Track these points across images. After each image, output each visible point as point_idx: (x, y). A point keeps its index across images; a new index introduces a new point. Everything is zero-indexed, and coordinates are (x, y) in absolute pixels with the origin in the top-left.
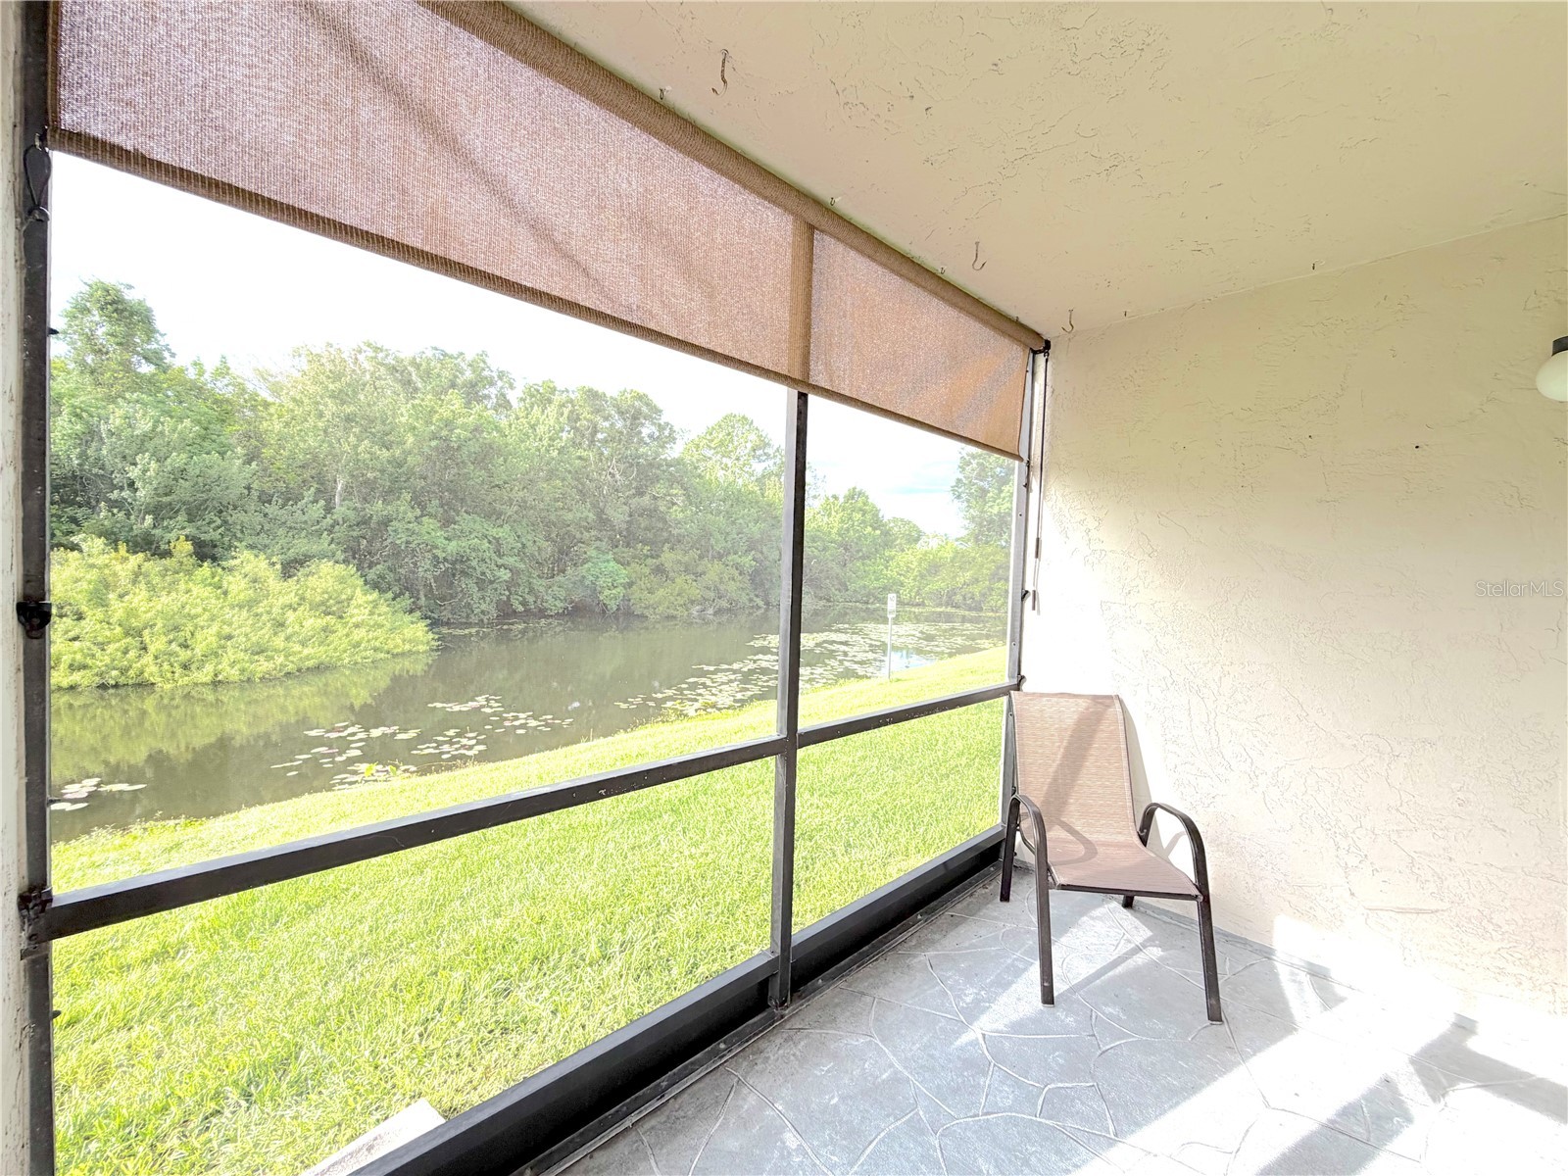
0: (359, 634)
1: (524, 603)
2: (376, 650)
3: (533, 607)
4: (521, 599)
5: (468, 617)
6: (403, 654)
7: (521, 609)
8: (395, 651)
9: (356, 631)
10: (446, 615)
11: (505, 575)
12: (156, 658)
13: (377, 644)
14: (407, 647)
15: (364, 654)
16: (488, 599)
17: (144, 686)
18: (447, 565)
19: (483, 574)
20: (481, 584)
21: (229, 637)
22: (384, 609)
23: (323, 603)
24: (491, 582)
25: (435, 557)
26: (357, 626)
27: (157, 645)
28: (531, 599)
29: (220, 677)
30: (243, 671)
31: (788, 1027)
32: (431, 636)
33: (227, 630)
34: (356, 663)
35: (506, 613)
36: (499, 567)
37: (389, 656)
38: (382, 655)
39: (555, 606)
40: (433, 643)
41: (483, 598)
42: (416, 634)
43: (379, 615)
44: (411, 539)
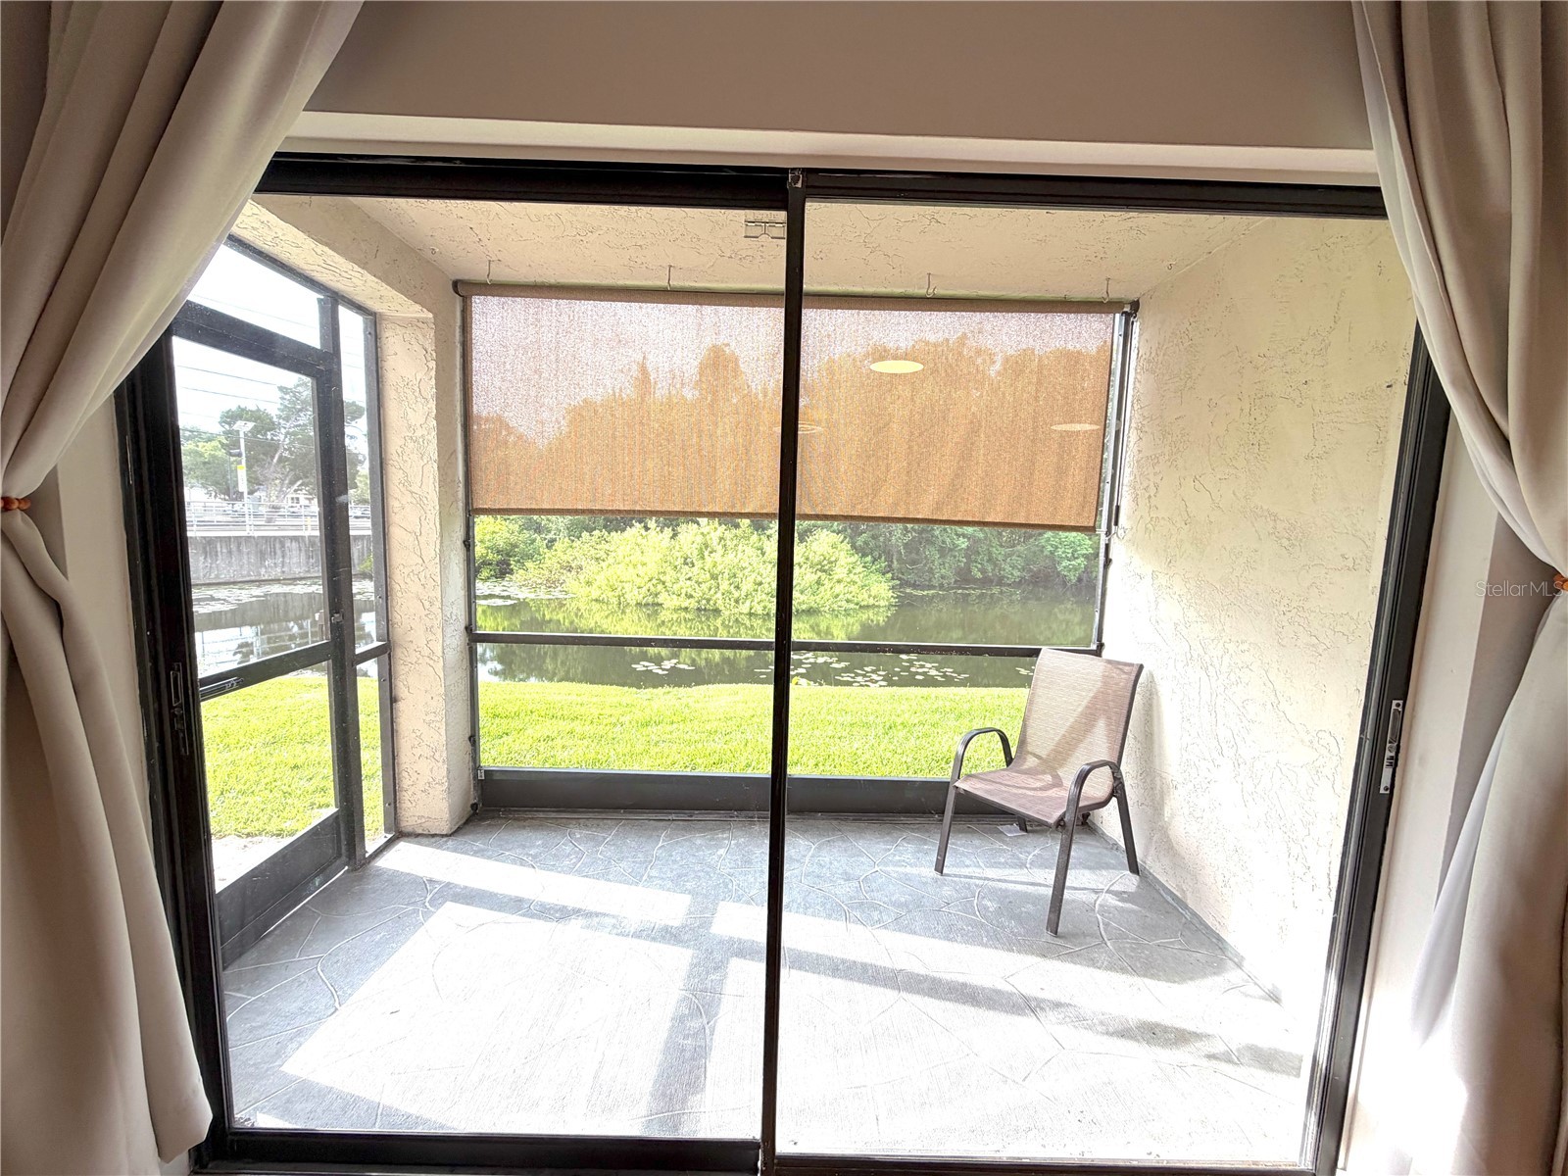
0: (839, 588)
1: (983, 571)
2: (848, 601)
3: (990, 574)
4: (979, 566)
5: (930, 580)
6: (868, 607)
7: (979, 575)
8: (862, 604)
9: (837, 585)
10: (911, 577)
11: (963, 543)
12: (723, 594)
13: (850, 597)
14: (871, 601)
15: (839, 604)
16: (947, 565)
17: (717, 612)
18: (914, 534)
19: (944, 542)
20: (943, 552)
21: (760, 584)
22: (859, 569)
23: (820, 563)
24: (951, 550)
25: (906, 528)
26: (839, 582)
27: (724, 586)
28: (989, 568)
29: (753, 611)
30: (765, 607)
32: (890, 593)
33: (759, 579)
34: (833, 610)
35: (964, 578)
36: (958, 535)
37: (858, 607)
38: (852, 606)
39: (1012, 574)
40: (892, 600)
41: (944, 564)
42: (882, 590)
43: (855, 574)
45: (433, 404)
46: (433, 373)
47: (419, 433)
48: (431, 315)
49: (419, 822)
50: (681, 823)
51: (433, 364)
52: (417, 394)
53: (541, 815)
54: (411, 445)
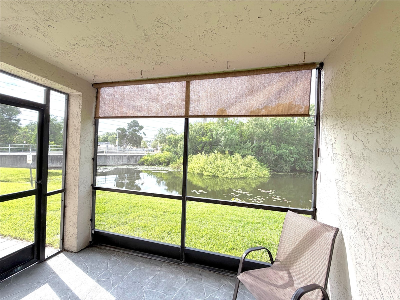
0: (253, 171)
1: (300, 168)
2: (255, 175)
3: (302, 169)
4: (298, 166)
5: (282, 170)
6: (262, 177)
7: (298, 169)
8: (260, 176)
9: (252, 171)
10: (277, 169)
11: (292, 160)
12: (220, 172)
13: (256, 174)
14: (263, 176)
15: (253, 176)
16: (288, 166)
17: (218, 177)
18: (276, 156)
19: (286, 159)
20: (286, 162)
21: (230, 169)
22: (259, 166)
23: (248, 164)
24: (289, 161)
25: (274, 155)
26: (253, 169)
27: (220, 170)
28: (302, 167)
29: (227, 177)
30: (231, 176)
31: (180, 266)
32: (269, 173)
33: (230, 168)
34: (251, 178)
35: (293, 170)
36: (291, 157)
37: (258, 177)
38: (257, 177)
39: (310, 169)
40: (269, 175)
41: (286, 165)
42: (266, 172)
43: (258, 168)
44: (268, 150)
45: (80, 118)
46: (81, 109)
47: (76, 127)
48: (81, 93)
49: (69, 246)
50: (148, 259)
51: (81, 107)
52: (77, 116)
53: (108, 248)
54: (74, 130)
